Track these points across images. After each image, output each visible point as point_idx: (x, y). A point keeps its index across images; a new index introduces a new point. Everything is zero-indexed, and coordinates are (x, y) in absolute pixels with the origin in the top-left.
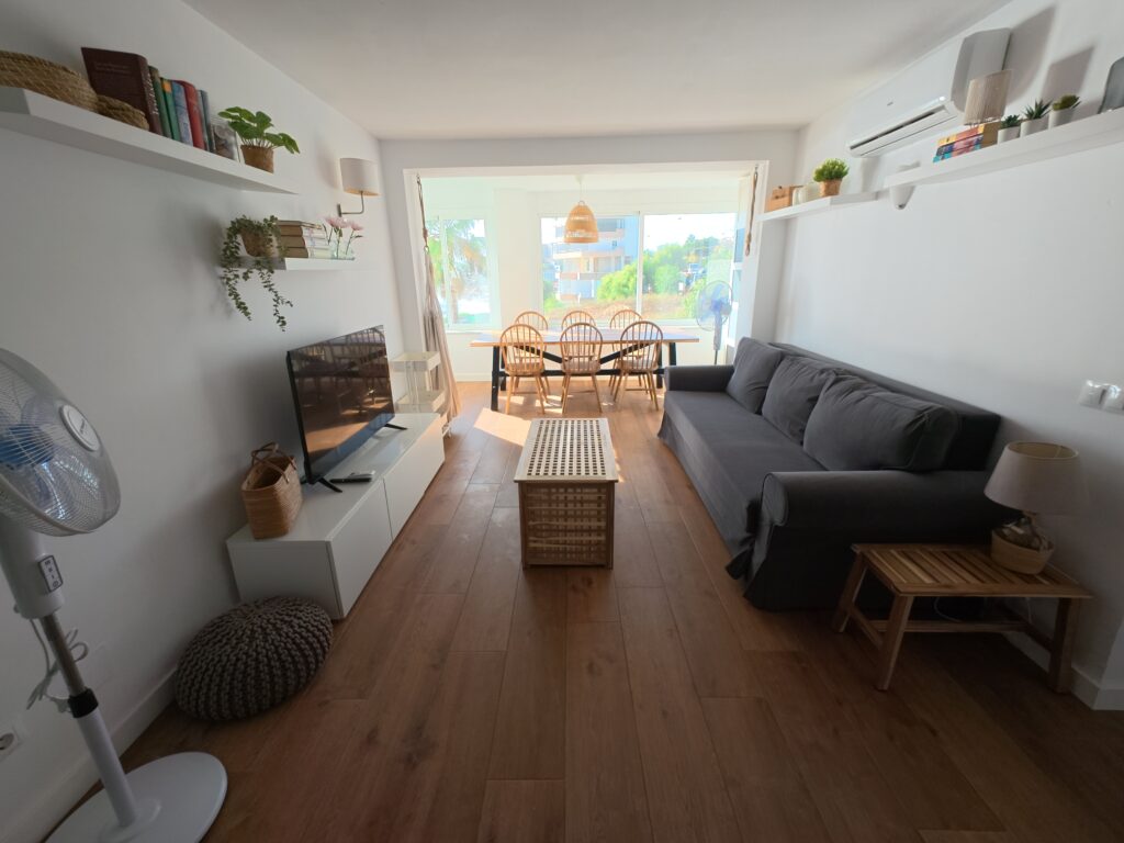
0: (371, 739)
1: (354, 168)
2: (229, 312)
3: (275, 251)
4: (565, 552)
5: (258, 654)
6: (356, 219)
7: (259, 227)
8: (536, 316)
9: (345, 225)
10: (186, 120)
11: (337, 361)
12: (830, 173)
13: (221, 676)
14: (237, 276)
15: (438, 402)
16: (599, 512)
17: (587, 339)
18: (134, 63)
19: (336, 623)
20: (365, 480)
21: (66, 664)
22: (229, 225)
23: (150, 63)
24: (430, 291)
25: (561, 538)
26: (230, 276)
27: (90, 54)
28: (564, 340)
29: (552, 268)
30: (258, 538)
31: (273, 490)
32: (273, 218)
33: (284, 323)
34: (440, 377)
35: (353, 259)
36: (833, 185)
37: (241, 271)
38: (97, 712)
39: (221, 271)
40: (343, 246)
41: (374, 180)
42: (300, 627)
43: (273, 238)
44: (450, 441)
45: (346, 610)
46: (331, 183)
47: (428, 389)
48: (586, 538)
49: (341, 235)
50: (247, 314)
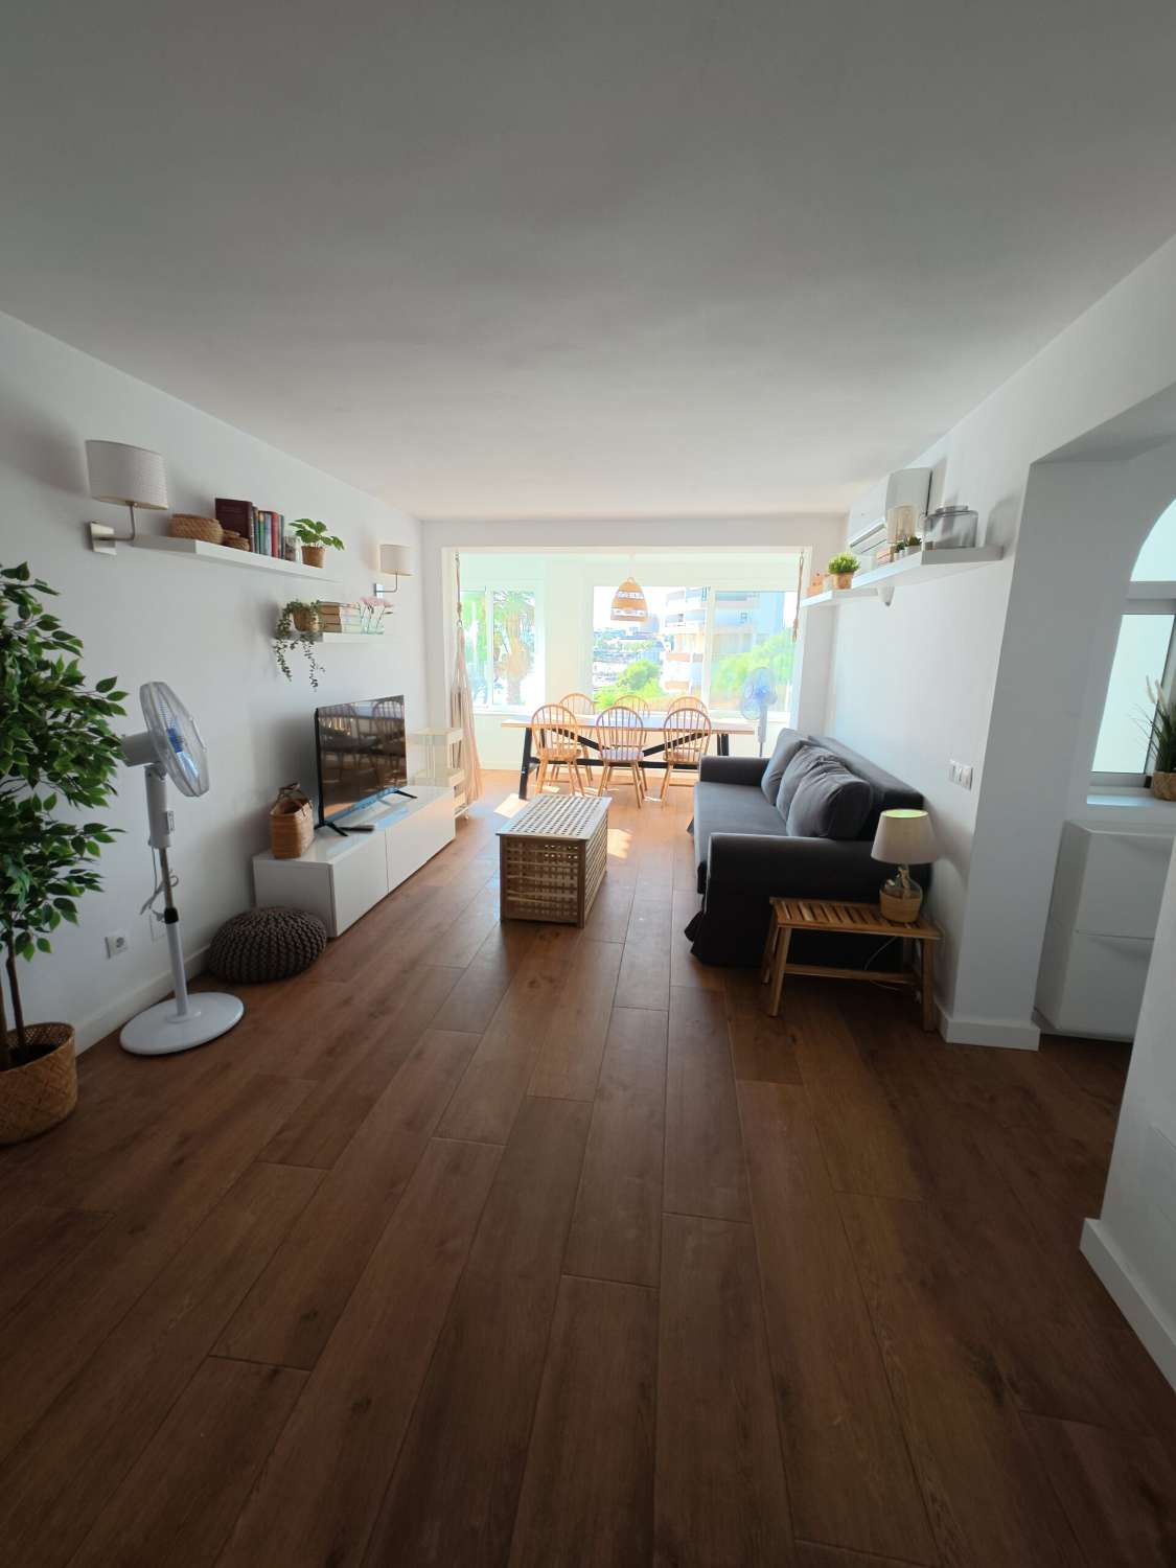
1: (393, 554)
2: (276, 674)
3: (316, 627)
4: (540, 908)
5: (271, 934)
6: (389, 598)
7: (307, 609)
8: (582, 699)
9: (378, 602)
10: (269, 537)
11: (362, 737)
12: (839, 567)
13: (244, 944)
14: (285, 646)
15: (458, 778)
16: (572, 870)
17: (626, 725)
18: (245, 507)
19: (331, 940)
20: (368, 830)
21: (167, 886)
22: (285, 607)
23: (254, 505)
24: (460, 665)
25: (537, 894)
26: (281, 646)
27: (220, 503)
28: (600, 724)
29: (660, 645)
30: (277, 858)
31: (293, 817)
32: (318, 602)
33: (316, 685)
34: (462, 754)
35: (381, 633)
36: (843, 578)
37: (289, 642)
38: (177, 924)
39: (274, 642)
40: (374, 622)
41: (411, 563)
43: (317, 617)
44: (462, 823)
45: (340, 930)
46: (370, 564)
47: (449, 766)
48: (559, 895)
49: (373, 612)
50: (289, 676)
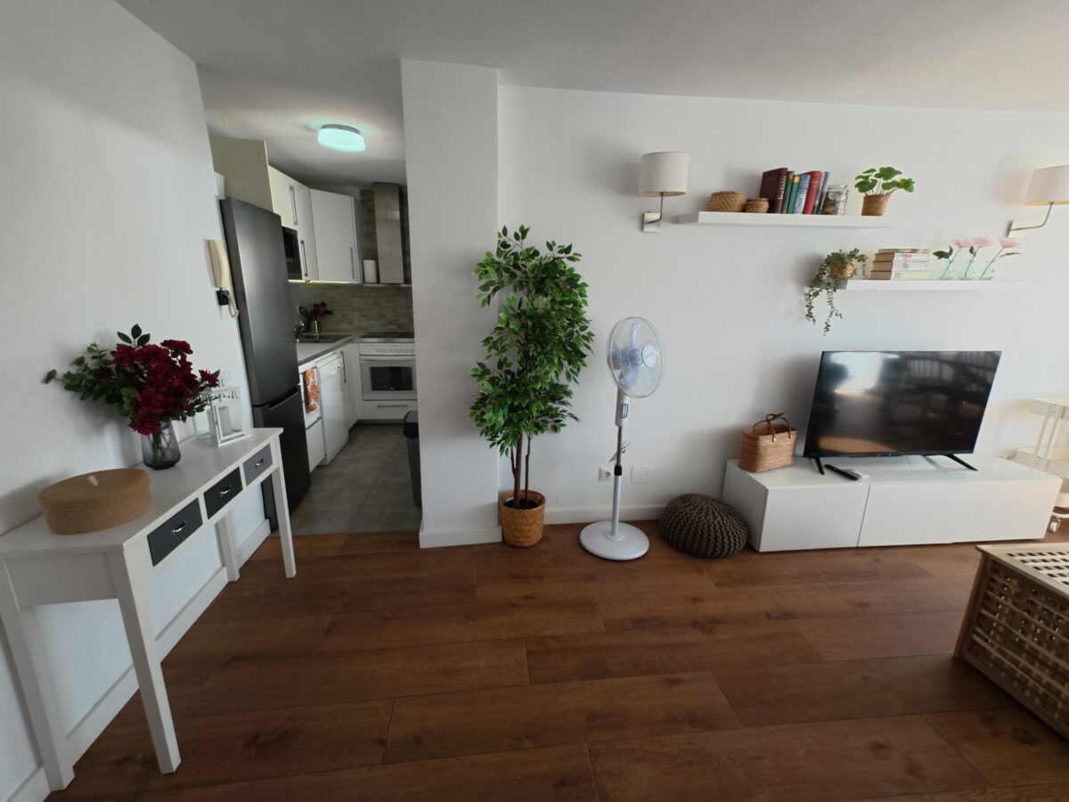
0: (695, 600)
7: (844, 258)
10: (802, 196)
19: (750, 549)
20: (852, 478)
21: (619, 451)
22: (826, 257)
27: (766, 175)
38: (620, 477)
42: (719, 523)
45: (761, 548)
50: (814, 321)
